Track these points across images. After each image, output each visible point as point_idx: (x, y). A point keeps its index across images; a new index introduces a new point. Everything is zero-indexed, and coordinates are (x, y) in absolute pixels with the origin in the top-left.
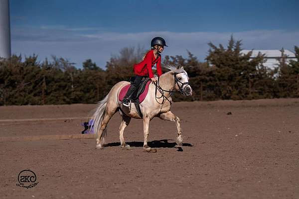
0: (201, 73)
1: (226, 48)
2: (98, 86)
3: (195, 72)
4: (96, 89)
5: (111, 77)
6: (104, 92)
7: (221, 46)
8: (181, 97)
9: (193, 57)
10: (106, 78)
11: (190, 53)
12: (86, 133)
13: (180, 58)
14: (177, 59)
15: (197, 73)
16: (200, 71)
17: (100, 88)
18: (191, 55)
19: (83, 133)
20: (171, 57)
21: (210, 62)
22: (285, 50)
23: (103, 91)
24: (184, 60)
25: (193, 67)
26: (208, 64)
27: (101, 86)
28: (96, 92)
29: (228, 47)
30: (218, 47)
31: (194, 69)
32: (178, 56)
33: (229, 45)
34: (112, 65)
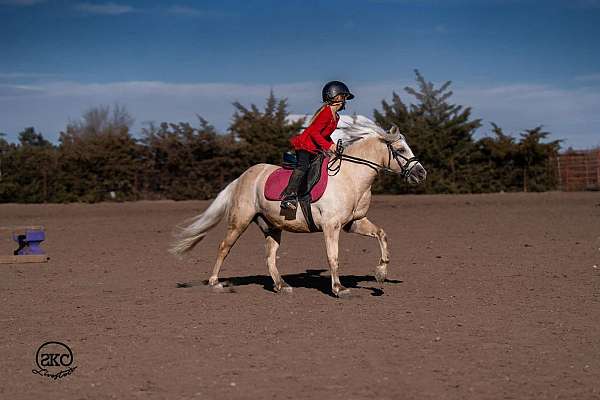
0: (221, 153)
1: (263, 111)
2: (44, 173)
3: (211, 151)
4: (42, 178)
5: (67, 157)
6: (56, 183)
7: (253, 107)
8: (187, 193)
9: (208, 125)
10: (59, 160)
11: (202, 120)
12: (22, 253)
13: (186, 126)
14: (181, 128)
15: (214, 152)
16: (219, 149)
17: (48, 176)
18: (204, 123)
19: (16, 253)
20: (172, 125)
21: (236, 135)
22: (358, 117)
23: (54, 181)
24: (192, 130)
25: (208, 143)
26: (233, 137)
27: (50, 173)
28: (42, 184)
29: (267, 110)
30: (250, 110)
31: (210, 145)
32: (182, 124)
33: (267, 107)
34: (70, 138)
